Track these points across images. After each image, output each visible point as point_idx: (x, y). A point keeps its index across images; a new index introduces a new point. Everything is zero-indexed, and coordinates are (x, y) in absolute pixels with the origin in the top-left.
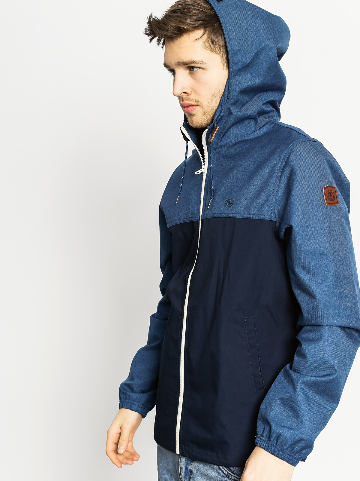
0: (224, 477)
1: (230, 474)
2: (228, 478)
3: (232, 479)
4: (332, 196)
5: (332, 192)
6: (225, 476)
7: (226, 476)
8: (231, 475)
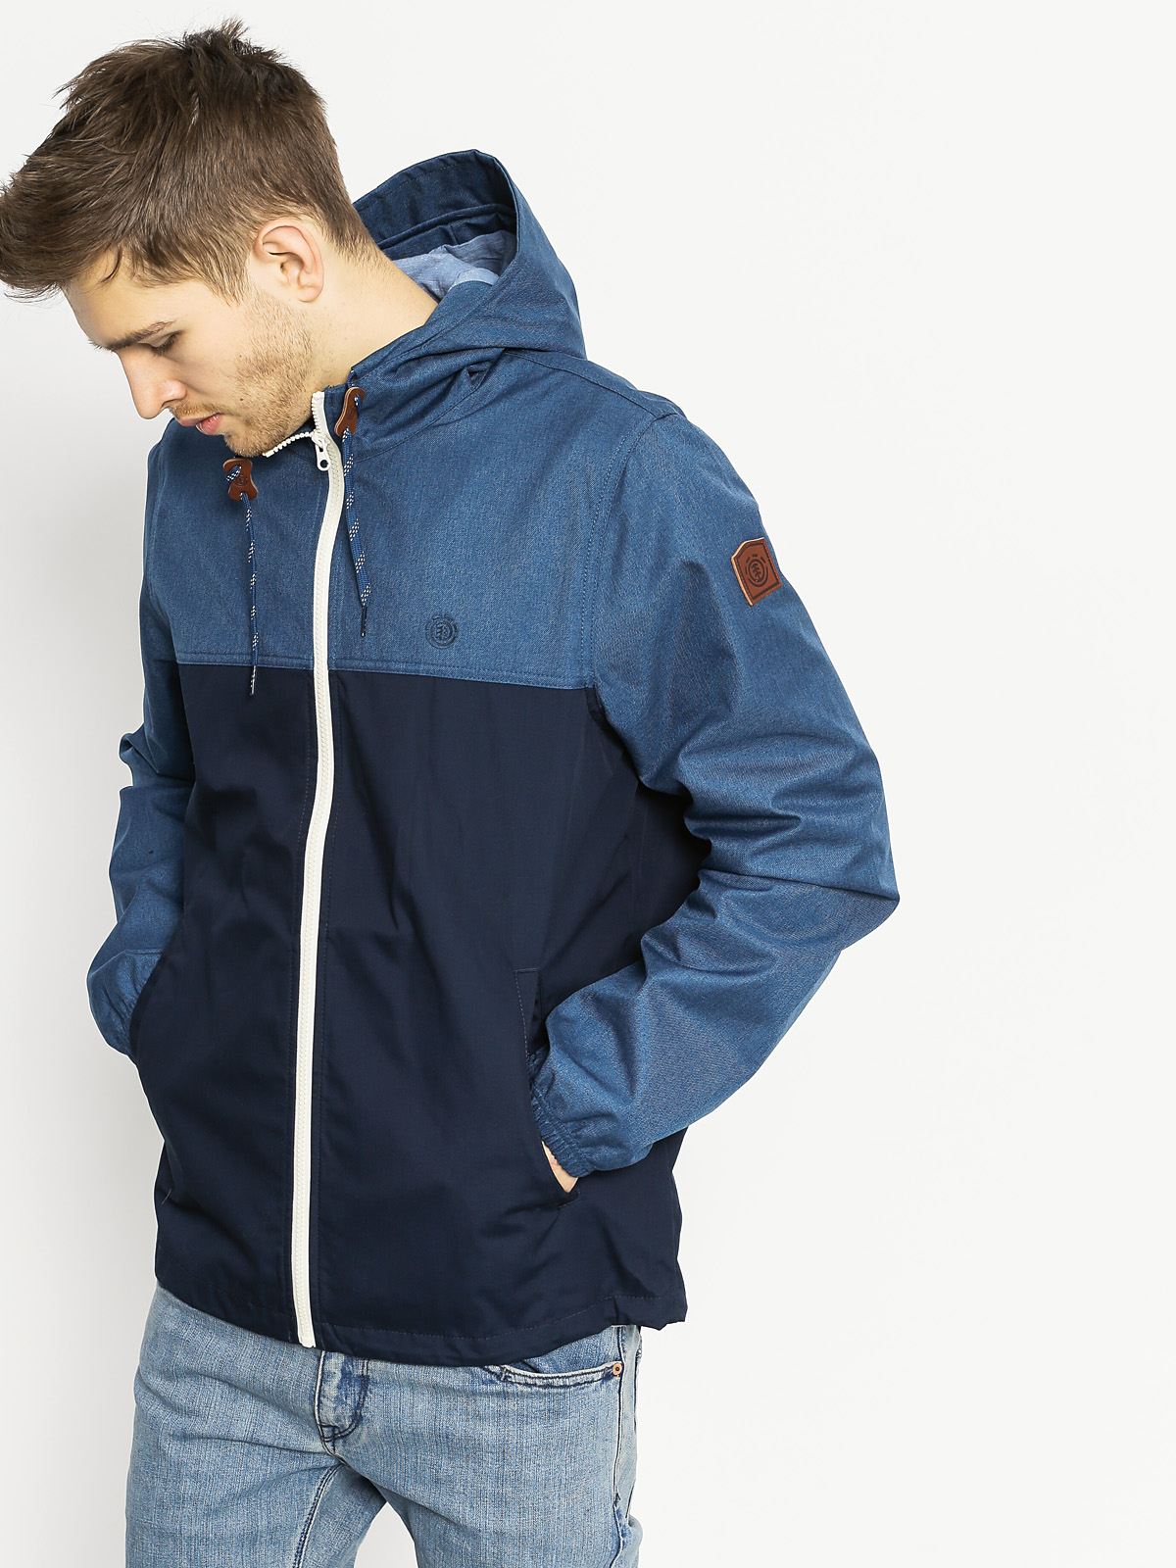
0: (492, 1382)
1: (510, 1372)
2: (504, 1381)
3: (519, 1383)
4: (761, 570)
5: (758, 558)
6: (494, 1378)
7: (498, 1377)
8: (514, 1374)
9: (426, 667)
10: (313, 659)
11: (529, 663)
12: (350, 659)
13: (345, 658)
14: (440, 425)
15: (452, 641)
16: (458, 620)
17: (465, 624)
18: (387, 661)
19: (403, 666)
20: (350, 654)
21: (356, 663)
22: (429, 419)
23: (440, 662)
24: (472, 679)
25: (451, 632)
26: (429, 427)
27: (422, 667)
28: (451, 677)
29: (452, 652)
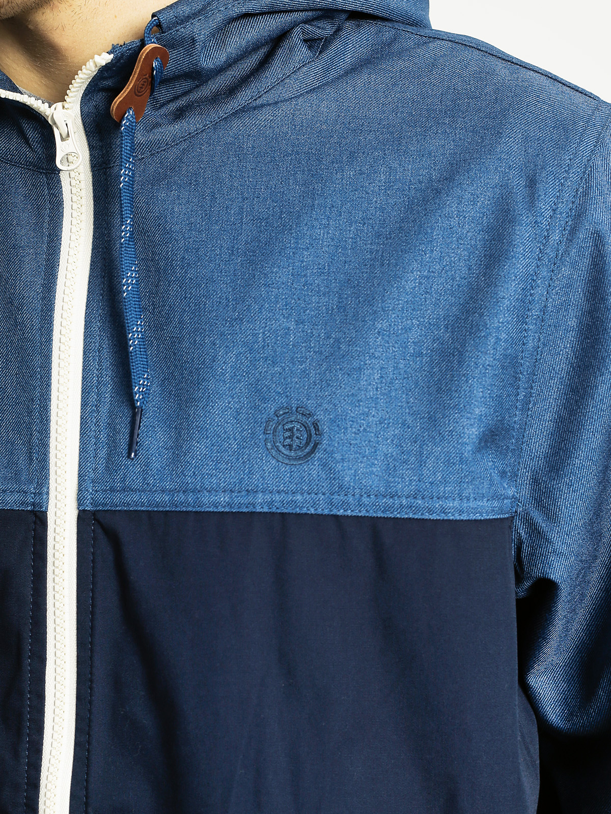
9: (268, 497)
10: (48, 493)
11: (445, 482)
12: (124, 490)
13: (112, 490)
14: (262, 106)
15: (313, 451)
16: (320, 416)
17: (333, 421)
18: (194, 491)
19: (224, 498)
20: (123, 480)
21: (136, 497)
22: (244, 97)
23: (293, 487)
24: (349, 513)
25: (310, 436)
26: (244, 110)
27: (260, 498)
28: (312, 511)
29: (313, 469)
